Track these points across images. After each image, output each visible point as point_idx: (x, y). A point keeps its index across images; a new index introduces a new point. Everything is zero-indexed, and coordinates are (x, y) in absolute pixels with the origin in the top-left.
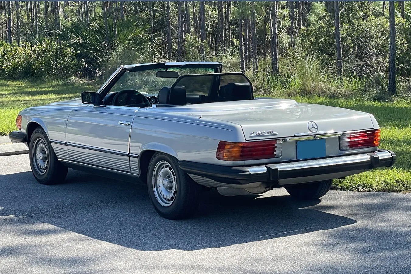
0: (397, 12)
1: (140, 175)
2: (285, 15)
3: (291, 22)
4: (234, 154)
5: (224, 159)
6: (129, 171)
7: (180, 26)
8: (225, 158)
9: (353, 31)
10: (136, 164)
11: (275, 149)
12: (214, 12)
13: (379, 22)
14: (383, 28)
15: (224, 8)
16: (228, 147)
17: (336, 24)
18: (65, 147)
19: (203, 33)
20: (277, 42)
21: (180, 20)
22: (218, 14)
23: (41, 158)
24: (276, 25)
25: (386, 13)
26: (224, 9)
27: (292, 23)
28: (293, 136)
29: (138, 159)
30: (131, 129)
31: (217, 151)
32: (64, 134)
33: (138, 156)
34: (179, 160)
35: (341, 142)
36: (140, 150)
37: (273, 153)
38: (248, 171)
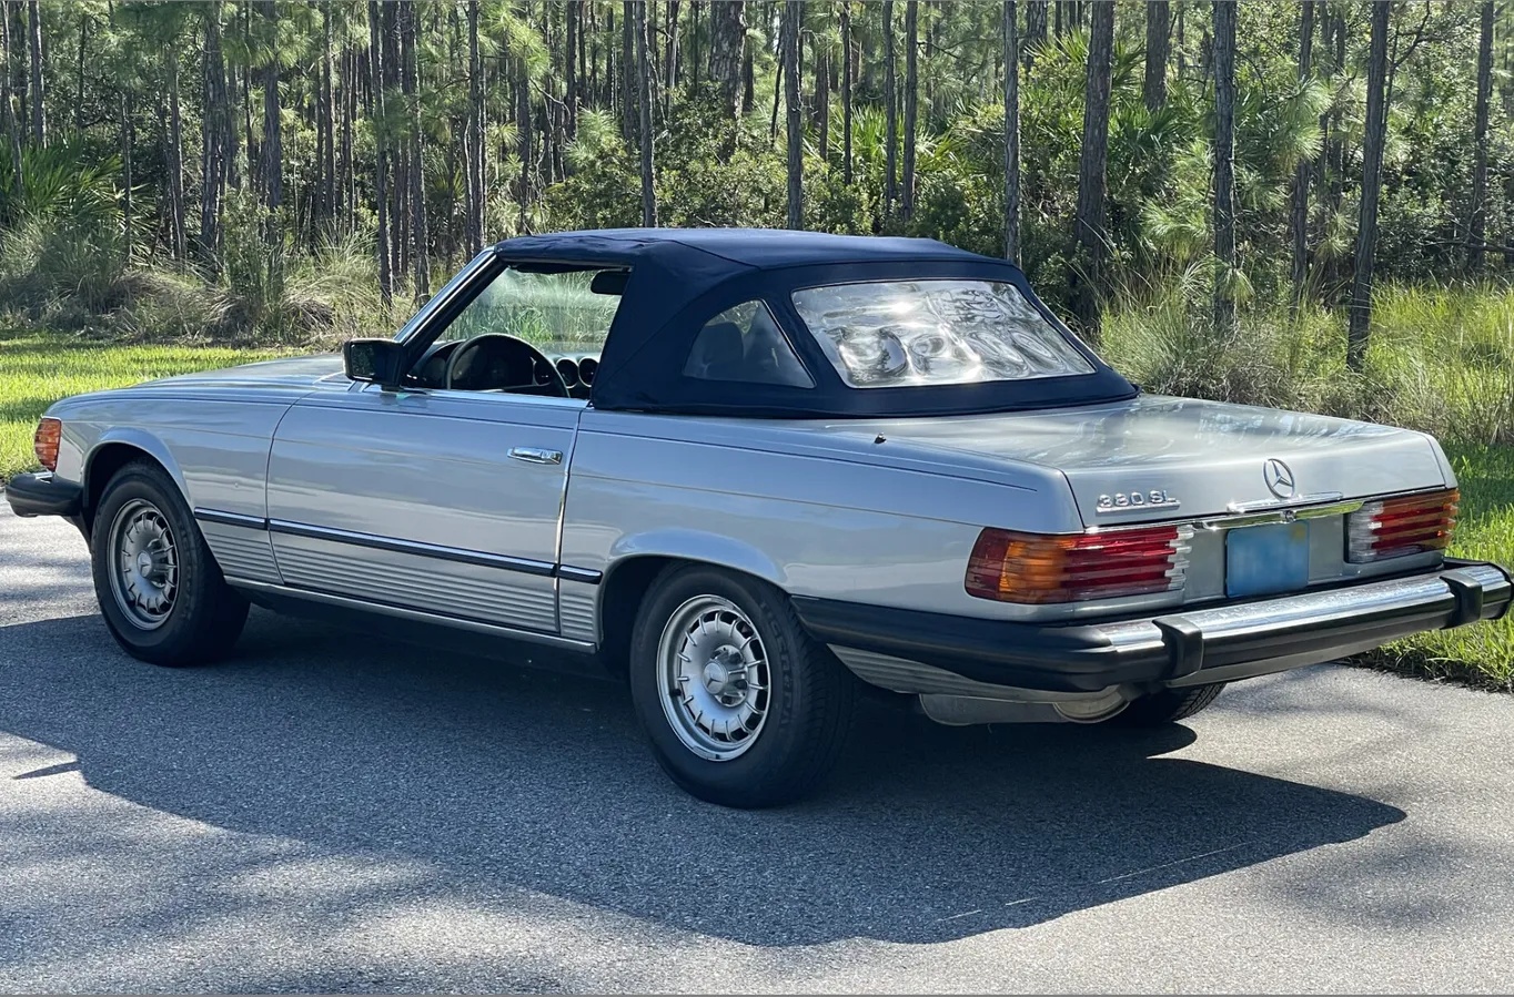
0: (807, 144)
1: (602, 644)
2: (506, 141)
3: (522, 164)
4: (1037, 578)
5: (1003, 596)
6: (553, 628)
7: (208, 166)
8: (1005, 592)
9: (692, 189)
10: (588, 605)
11: (1170, 559)
12: (308, 133)
13: (761, 168)
14: (770, 186)
15: (336, 122)
16: (1015, 551)
17: (643, 169)
18: (264, 536)
19: (275, 185)
20: (482, 216)
21: (210, 149)
22: (320, 140)
23: (147, 569)
24: (481, 170)
25: (779, 146)
26: (335, 127)
27: (525, 168)
28: (1225, 511)
29: (597, 586)
30: (566, 478)
31: (969, 566)
32: (260, 487)
33: (601, 577)
34: (790, 595)
35: (1352, 534)
36: (612, 553)
37: (1161, 575)
38: (1106, 644)
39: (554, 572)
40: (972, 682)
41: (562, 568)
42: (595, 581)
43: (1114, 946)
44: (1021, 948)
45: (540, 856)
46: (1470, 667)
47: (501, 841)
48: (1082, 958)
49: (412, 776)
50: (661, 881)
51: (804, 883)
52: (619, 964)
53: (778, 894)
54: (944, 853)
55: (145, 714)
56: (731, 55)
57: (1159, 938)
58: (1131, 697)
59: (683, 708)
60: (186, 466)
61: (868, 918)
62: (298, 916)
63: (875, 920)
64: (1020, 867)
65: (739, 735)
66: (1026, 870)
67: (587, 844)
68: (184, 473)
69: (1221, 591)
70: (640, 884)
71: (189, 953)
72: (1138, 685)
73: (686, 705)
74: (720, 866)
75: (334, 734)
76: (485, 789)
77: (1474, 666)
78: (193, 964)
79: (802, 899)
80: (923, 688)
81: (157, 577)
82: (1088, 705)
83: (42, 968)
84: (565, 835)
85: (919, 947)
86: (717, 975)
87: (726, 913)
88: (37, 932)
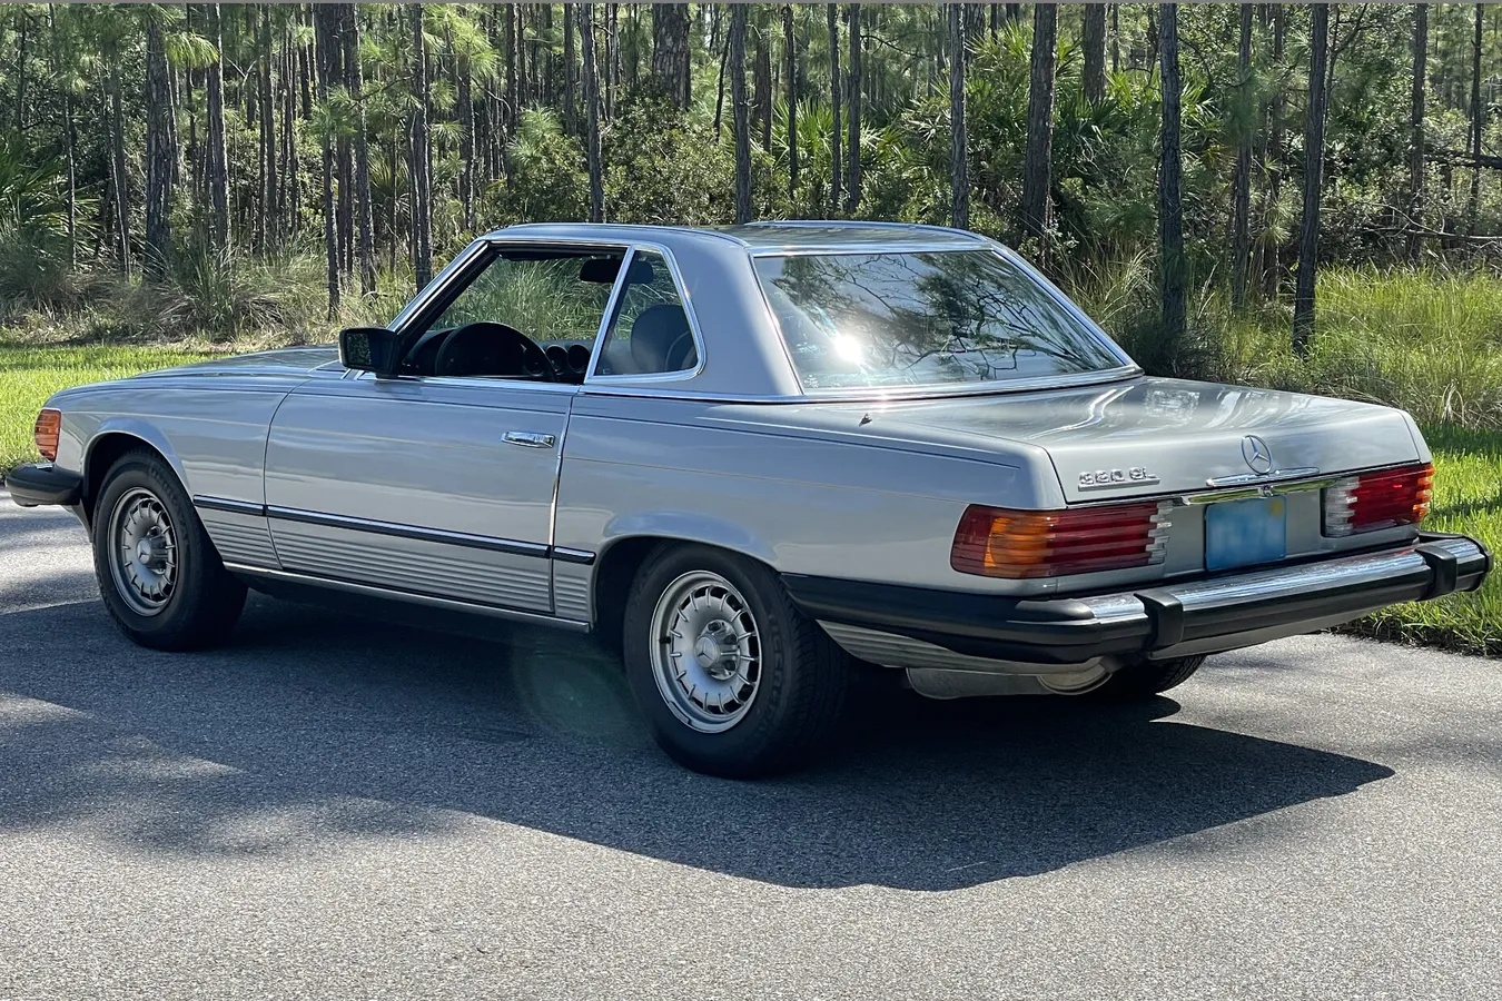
1: (594, 624)
2: (450, 138)
4: (1020, 553)
5: (988, 571)
6: (548, 609)
8: (990, 568)
10: (584, 586)
11: (1151, 534)
12: (249, 133)
16: (998, 526)
18: (261, 521)
20: (429, 214)
22: (262, 140)
23: (146, 558)
24: (427, 168)
28: (1205, 486)
29: (591, 567)
30: (559, 462)
31: (955, 542)
32: (257, 475)
33: (594, 558)
34: (779, 573)
35: (1329, 508)
36: (605, 535)
37: (1142, 549)
38: (1090, 616)
39: (549, 553)
40: (959, 655)
41: (556, 550)
42: (590, 561)
43: (1130, 891)
44: (1042, 894)
45: (572, 817)
46: (1445, 633)
47: (531, 804)
48: (1101, 902)
49: (436, 746)
50: (689, 838)
51: (827, 838)
52: (661, 912)
53: (803, 848)
54: (957, 809)
55: (169, 691)
56: (675, 50)
57: (1172, 883)
58: (1113, 668)
59: (676, 683)
60: (185, 456)
61: (892, 868)
62: (348, 873)
63: (899, 870)
64: (1031, 821)
65: (731, 706)
66: (1038, 823)
67: (614, 805)
68: (183, 462)
69: (1202, 565)
70: (671, 840)
71: (251, 907)
72: (1118, 656)
73: (679, 680)
74: (744, 823)
75: (354, 707)
76: (508, 756)
77: (1449, 631)
78: (256, 916)
79: (825, 853)
80: (909, 662)
81: (156, 563)
82: (1071, 676)
83: (114, 922)
84: (592, 797)
85: (944, 893)
86: (755, 921)
87: (757, 865)
88: (102, 890)
